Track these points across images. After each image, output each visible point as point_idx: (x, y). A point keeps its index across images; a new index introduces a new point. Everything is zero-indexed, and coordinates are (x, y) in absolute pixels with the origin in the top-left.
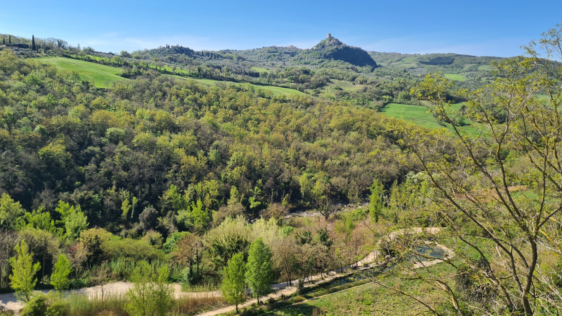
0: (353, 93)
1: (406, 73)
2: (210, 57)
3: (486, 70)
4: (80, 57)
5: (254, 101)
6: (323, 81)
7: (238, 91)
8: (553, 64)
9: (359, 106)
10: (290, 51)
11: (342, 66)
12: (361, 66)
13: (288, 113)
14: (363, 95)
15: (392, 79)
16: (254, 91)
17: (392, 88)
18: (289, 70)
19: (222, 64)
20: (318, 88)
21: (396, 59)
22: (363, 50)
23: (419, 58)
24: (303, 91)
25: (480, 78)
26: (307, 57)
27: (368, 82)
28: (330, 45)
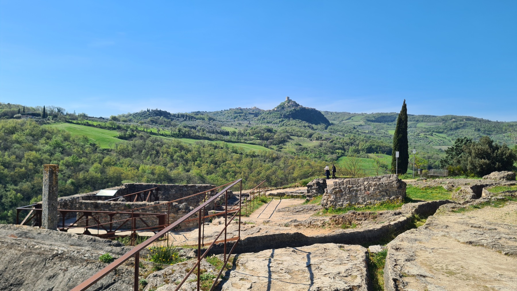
0: (311, 148)
1: (355, 130)
2: (185, 118)
3: (423, 127)
4: (80, 122)
5: (229, 156)
6: (284, 138)
7: (215, 149)
8: (480, 121)
9: (316, 159)
10: (254, 112)
11: (300, 125)
12: (316, 124)
13: (259, 166)
14: (319, 149)
15: (344, 135)
16: (228, 148)
17: (344, 143)
18: (255, 129)
19: (196, 124)
20: (281, 144)
21: (346, 117)
22: (317, 111)
23: (366, 117)
24: (267, 147)
25: (419, 134)
26: (269, 117)
27: (323, 139)
28: (289, 107)
